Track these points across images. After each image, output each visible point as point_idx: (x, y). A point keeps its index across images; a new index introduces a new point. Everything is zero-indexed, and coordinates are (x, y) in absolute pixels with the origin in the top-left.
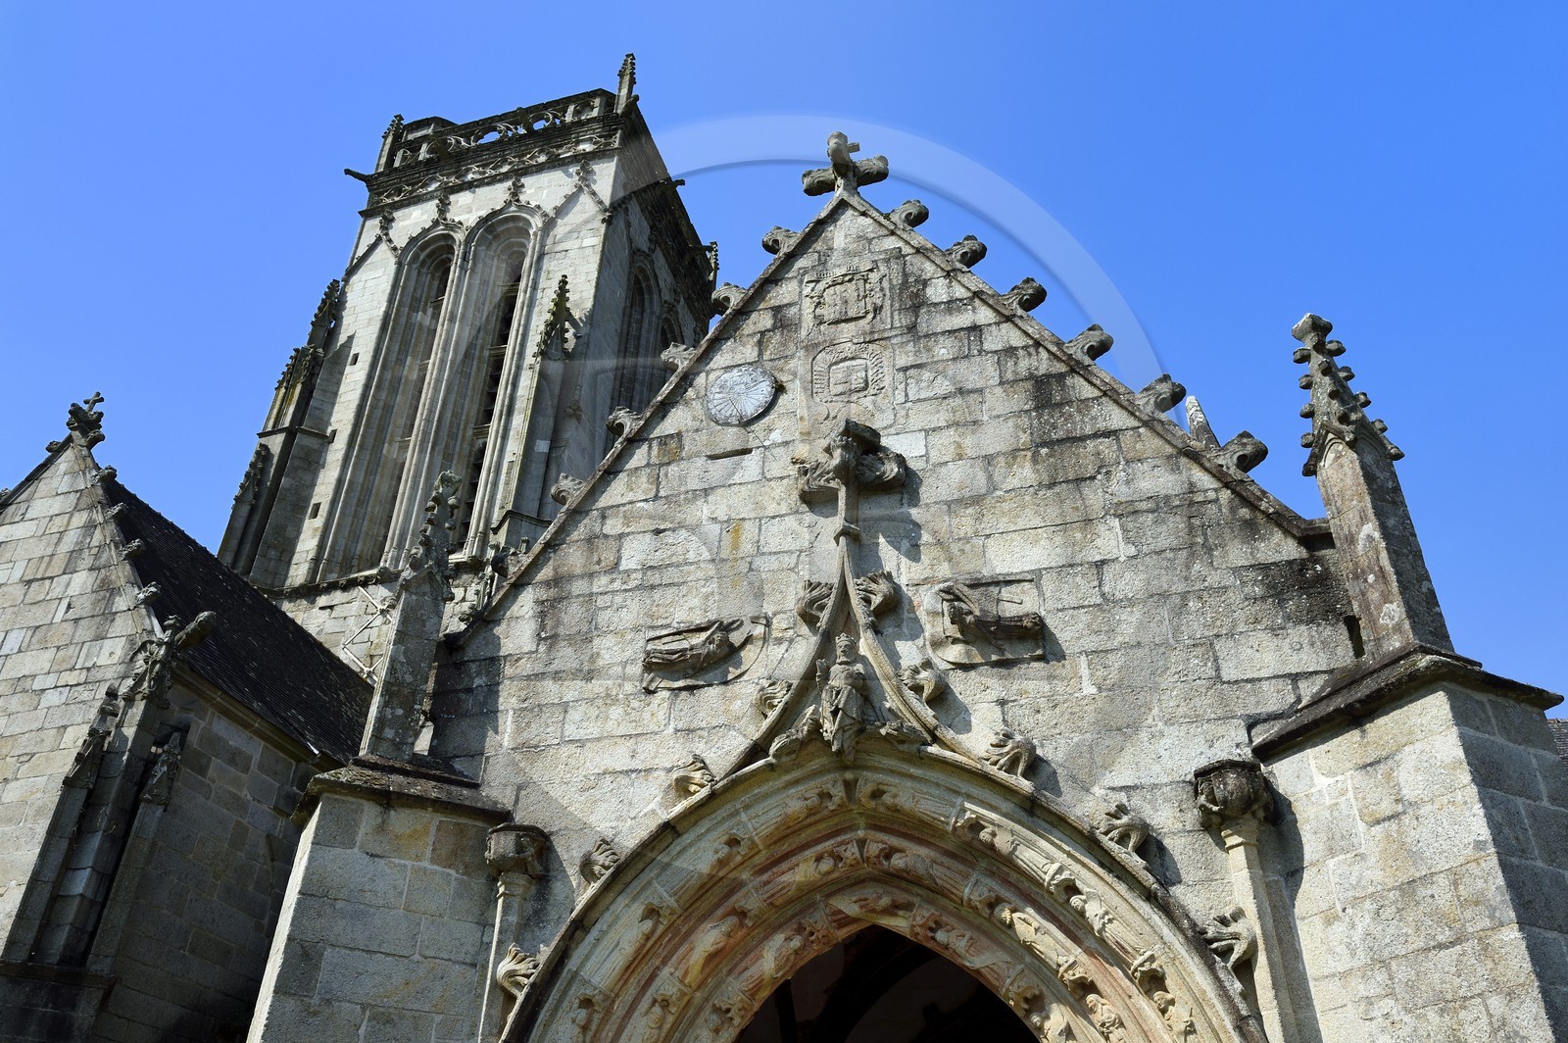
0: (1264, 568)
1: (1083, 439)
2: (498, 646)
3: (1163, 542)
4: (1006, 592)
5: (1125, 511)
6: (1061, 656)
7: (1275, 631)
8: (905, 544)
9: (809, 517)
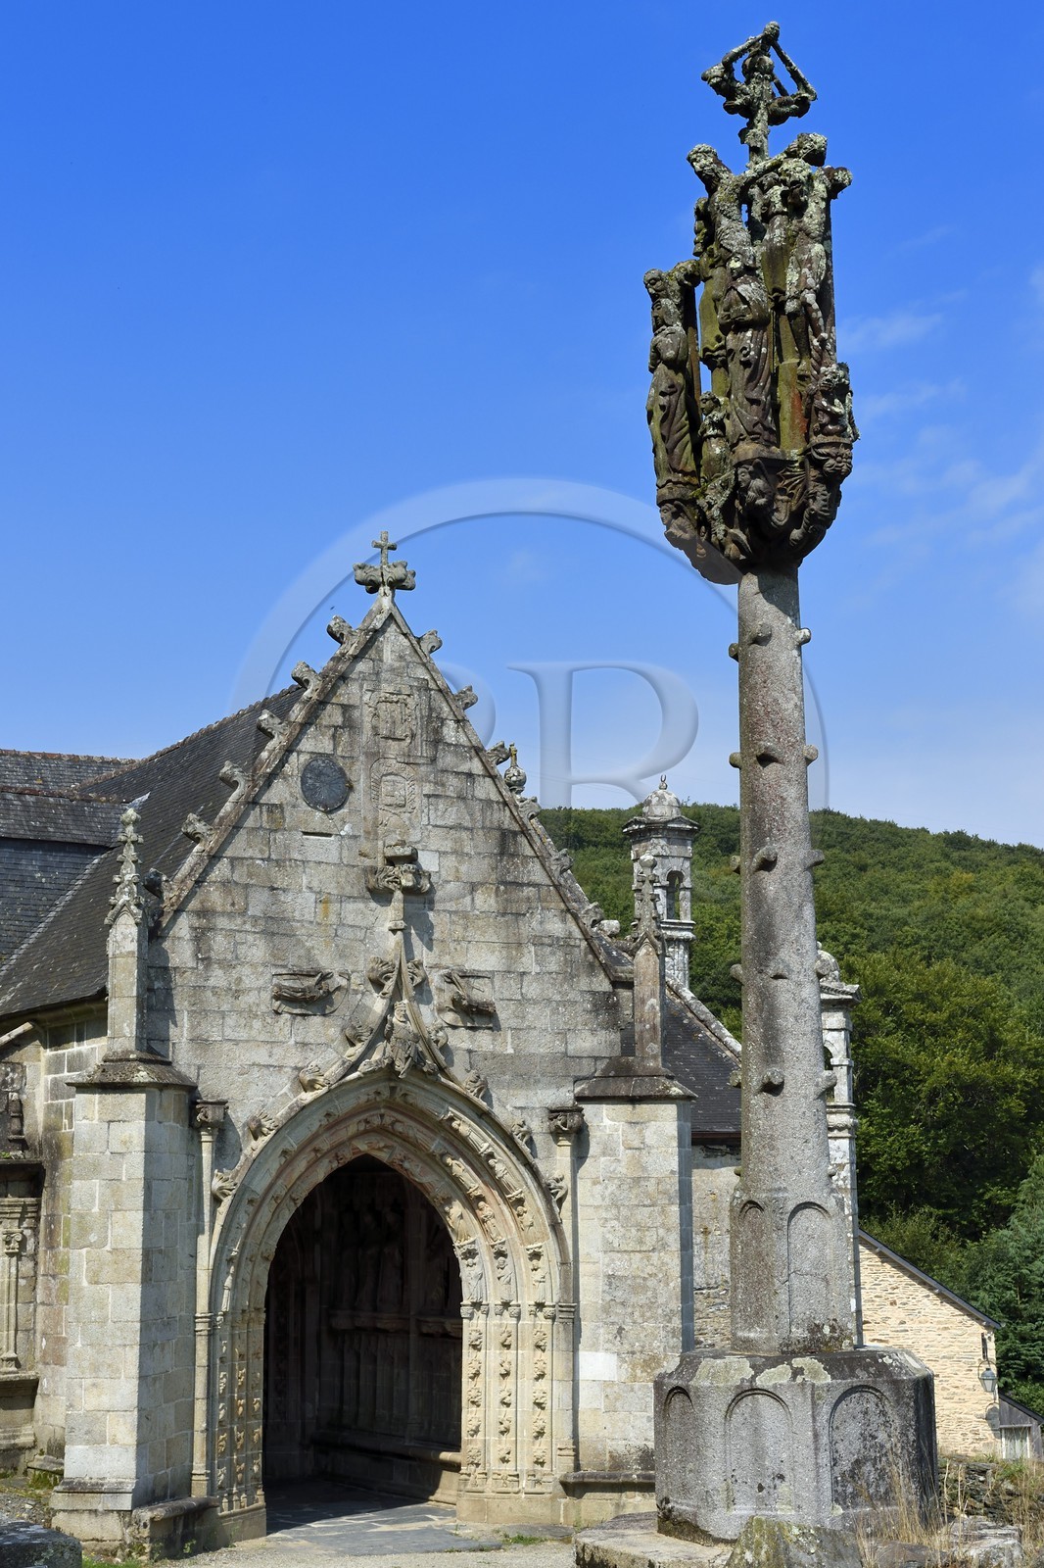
0: (593, 993)
1: (522, 885)
2: (167, 959)
3: (553, 967)
4: (476, 983)
5: (538, 941)
6: (499, 1028)
7: (593, 1031)
8: (426, 938)
9: (373, 905)
